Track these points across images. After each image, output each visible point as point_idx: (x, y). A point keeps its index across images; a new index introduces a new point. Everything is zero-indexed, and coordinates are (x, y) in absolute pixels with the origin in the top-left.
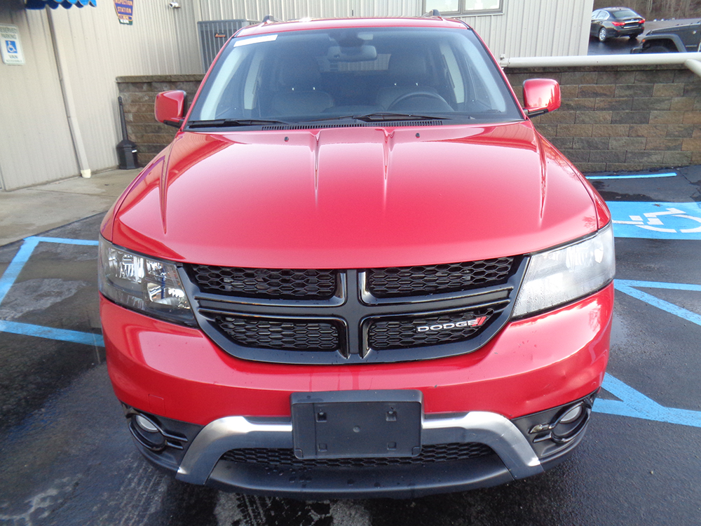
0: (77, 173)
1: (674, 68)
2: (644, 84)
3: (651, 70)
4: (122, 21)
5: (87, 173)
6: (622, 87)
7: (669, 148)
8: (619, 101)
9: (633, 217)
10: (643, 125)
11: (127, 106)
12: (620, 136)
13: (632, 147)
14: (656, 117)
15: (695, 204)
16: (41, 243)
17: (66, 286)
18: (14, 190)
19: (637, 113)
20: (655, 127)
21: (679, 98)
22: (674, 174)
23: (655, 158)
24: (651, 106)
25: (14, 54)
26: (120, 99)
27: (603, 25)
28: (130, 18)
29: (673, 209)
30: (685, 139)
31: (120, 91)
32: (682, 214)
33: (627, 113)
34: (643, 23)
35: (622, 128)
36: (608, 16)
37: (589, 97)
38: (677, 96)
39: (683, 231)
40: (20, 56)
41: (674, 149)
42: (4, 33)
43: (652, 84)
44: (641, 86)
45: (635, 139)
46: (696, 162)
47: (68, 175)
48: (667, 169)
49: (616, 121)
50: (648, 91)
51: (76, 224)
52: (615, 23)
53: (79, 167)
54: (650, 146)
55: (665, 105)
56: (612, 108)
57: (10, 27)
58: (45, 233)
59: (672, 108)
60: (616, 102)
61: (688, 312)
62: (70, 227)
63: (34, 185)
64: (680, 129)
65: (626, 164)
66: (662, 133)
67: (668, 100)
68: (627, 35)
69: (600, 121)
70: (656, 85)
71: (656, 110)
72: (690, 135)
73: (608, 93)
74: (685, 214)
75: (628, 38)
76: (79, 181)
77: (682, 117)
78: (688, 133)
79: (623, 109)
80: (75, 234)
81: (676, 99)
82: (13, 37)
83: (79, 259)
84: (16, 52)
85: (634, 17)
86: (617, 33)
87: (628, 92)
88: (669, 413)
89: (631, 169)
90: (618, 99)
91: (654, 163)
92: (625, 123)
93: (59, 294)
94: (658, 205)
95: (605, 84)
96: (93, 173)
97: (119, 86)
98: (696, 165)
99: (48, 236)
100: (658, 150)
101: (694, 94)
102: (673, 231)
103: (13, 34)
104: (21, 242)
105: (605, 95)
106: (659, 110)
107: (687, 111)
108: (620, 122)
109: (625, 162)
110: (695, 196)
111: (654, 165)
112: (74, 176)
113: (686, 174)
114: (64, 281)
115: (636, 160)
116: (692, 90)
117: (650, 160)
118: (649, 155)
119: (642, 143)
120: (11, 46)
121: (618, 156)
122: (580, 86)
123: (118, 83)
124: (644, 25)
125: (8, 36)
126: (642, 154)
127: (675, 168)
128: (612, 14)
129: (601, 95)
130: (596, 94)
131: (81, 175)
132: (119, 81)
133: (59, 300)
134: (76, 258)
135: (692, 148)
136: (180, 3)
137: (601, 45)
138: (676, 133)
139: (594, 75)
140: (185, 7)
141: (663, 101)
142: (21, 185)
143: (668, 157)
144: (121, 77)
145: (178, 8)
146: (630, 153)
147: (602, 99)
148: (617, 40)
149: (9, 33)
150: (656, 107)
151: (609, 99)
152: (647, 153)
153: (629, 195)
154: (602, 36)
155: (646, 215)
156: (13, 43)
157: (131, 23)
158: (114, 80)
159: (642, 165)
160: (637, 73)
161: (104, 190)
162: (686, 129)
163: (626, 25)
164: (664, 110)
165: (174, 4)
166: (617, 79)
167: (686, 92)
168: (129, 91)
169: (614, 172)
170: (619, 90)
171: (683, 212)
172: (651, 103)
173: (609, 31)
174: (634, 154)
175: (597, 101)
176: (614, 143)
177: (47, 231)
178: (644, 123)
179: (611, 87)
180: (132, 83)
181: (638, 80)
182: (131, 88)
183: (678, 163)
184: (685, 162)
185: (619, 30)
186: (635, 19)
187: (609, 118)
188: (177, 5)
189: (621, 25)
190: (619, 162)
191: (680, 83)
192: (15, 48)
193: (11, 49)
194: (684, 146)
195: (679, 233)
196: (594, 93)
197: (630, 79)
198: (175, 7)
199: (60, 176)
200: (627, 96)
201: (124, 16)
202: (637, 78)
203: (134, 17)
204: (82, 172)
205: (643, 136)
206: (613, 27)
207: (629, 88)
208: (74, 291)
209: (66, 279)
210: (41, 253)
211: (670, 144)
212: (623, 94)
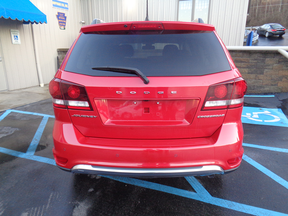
0: (38, 85)
1: (274, 52)
2: (261, 58)
3: (265, 53)
4: (61, 28)
5: (42, 85)
6: (252, 59)
7: (272, 85)
8: (251, 65)
9: (247, 114)
10: (261, 75)
11: (60, 60)
12: (252, 79)
13: (257, 84)
14: (266, 72)
15: (277, 109)
16: (12, 112)
17: (11, 130)
18: (12, 91)
19: (259, 70)
20: (266, 76)
21: (277, 65)
22: (274, 96)
23: (267, 89)
24: (264, 67)
25: (17, 40)
26: (58, 57)
27: (267, 30)
28: (64, 27)
29: (266, 111)
30: (279, 81)
31: (59, 54)
32: (269, 114)
33: (254, 70)
34: (285, 30)
35: (252, 76)
36: (270, 27)
37: (239, 63)
38: (276, 63)
39: (265, 121)
40: (19, 41)
41: (274, 86)
42: (14, 33)
43: (265, 59)
44: (260, 59)
45: (258, 80)
46: (284, 91)
47: (35, 85)
48: (271, 94)
49: (250, 73)
50: (263, 61)
51: (28, 105)
52: (272, 30)
53: (39, 83)
54: (264, 84)
55: (271, 67)
56: (248, 67)
57: (16, 31)
58: (15, 108)
59: (273, 68)
60: (250, 65)
61: (247, 157)
62: (25, 106)
63: (21, 89)
64: (277, 77)
65: (254, 91)
66: (269, 78)
67: (272, 65)
68: (278, 35)
69: (243, 73)
70: (267, 59)
71: (267, 69)
72: (281, 80)
73: (247, 61)
74: (270, 114)
75: (278, 36)
76: (38, 88)
77: (277, 72)
78: (280, 79)
79: (253, 68)
80: (25, 110)
81: (275, 65)
82: (17, 34)
83: (22, 119)
84: (18, 40)
85: (281, 28)
86: (273, 34)
87: (255, 61)
88: (213, 200)
89: (256, 93)
90: (251, 64)
91: (266, 91)
92: (254, 74)
93: (7, 133)
94: (261, 109)
95: (245, 58)
96: (45, 85)
97: (58, 52)
98: (284, 92)
99: (16, 110)
100: (268, 85)
101: (283, 63)
102: (261, 121)
103: (17, 33)
104: (4, 111)
105: (245, 62)
106: (268, 69)
107: (280, 70)
108: (252, 73)
109: (254, 90)
110: (279, 106)
111: (266, 92)
112: (37, 86)
113: (279, 96)
114: (12, 128)
115: (258, 89)
116: (282, 61)
117: (264, 89)
118: (264, 87)
119: (261, 82)
120: (16, 38)
121: (250, 87)
122: (235, 58)
123: (58, 51)
124: (285, 31)
125: (15, 34)
126: (261, 87)
127: (275, 93)
128: (271, 26)
129: (244, 62)
130: (241, 62)
131: (40, 86)
132: (58, 50)
133: (6, 135)
134: (21, 119)
135: (282, 85)
136: (85, 21)
137: (266, 38)
138: (275, 79)
139: (241, 54)
140: (87, 23)
141: (270, 65)
142: (16, 89)
143: (272, 89)
144: (59, 49)
145: (84, 23)
146: (256, 86)
147: (244, 64)
148: (274, 37)
149: (15, 33)
150: (267, 68)
151: (247, 64)
152: (263, 86)
153: (251, 104)
154: (267, 35)
155: (253, 113)
156: (17, 36)
157: (65, 29)
158: (57, 50)
159: (261, 91)
160: (259, 54)
161: (46, 92)
162: (279, 77)
163: (277, 31)
164: (270, 69)
165: (82, 22)
166: (250, 56)
167: (279, 62)
168: (61, 54)
169: (249, 94)
170: (251, 60)
171: (270, 113)
172: (265, 66)
173: (270, 33)
174: (257, 87)
175: (242, 64)
176: (249, 81)
177: (16, 108)
178: (262, 74)
179: (248, 59)
180: (63, 51)
181: (259, 57)
182: (62, 53)
183: (276, 91)
184: (279, 91)
185: (274, 33)
186: (281, 29)
187: (247, 72)
188: (84, 22)
189: (275, 31)
190: (251, 90)
191: (277, 59)
192: (17, 38)
193: (16, 39)
194: (279, 84)
195: (263, 122)
196: (241, 61)
197: (256, 56)
198: (83, 23)
199: (31, 86)
200: (254, 63)
201: (62, 26)
202: (259, 56)
203: (66, 27)
204: (40, 84)
205: (261, 80)
206: (271, 31)
207: (255, 59)
208: (13, 132)
209: (13, 127)
210: (9, 116)
211: (272, 83)
212: (253, 62)
